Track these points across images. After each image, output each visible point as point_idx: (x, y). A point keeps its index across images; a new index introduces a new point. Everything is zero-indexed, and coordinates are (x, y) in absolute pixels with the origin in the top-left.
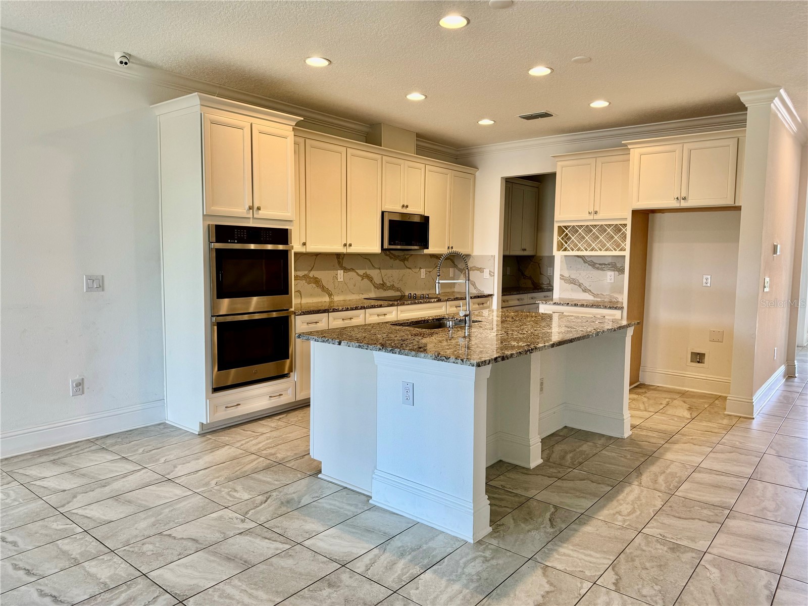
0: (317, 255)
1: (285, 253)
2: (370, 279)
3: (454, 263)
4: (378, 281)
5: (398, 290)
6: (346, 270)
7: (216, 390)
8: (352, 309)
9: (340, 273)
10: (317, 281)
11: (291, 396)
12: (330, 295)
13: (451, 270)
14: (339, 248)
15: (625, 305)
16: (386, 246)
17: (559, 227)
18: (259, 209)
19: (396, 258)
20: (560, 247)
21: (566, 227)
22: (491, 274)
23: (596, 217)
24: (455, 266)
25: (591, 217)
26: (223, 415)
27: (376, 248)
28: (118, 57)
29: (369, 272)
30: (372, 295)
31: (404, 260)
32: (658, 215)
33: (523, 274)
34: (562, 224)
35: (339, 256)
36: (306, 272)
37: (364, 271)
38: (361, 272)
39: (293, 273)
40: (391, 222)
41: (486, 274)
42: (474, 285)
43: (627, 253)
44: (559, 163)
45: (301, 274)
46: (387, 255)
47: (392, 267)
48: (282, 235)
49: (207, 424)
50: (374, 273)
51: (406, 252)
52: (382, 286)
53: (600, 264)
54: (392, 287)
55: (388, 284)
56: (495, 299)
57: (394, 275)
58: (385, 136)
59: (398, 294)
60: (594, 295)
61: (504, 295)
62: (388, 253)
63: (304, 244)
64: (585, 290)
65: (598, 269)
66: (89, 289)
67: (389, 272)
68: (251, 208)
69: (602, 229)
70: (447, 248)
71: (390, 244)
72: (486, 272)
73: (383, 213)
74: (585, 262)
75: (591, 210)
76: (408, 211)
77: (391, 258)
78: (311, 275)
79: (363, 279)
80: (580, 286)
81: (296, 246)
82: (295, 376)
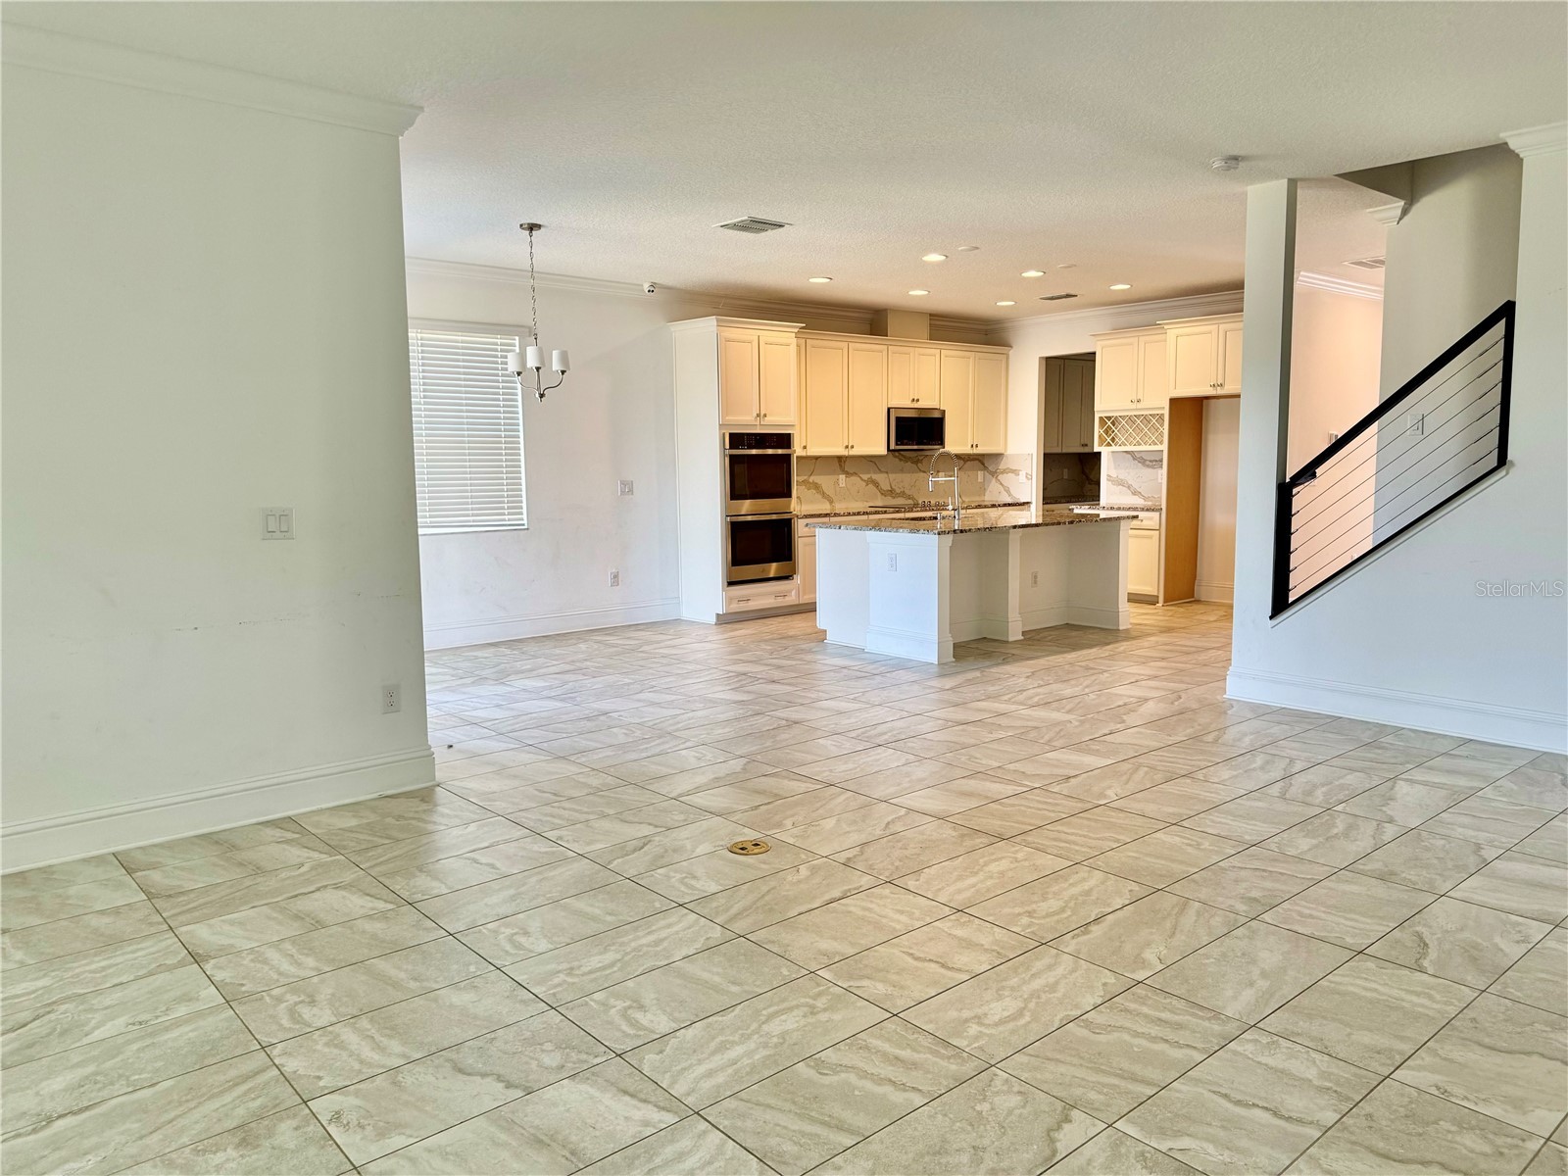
0: (817, 458)
1: (787, 458)
2: (876, 484)
3: (983, 464)
4: (885, 486)
5: (909, 497)
6: (848, 474)
7: (731, 584)
8: (854, 514)
9: (842, 477)
10: (817, 487)
11: (794, 598)
12: (831, 502)
13: (980, 474)
14: (841, 451)
15: (1164, 507)
16: (892, 447)
17: (1101, 418)
18: (765, 415)
19: (907, 459)
20: (1102, 442)
21: (1109, 418)
22: (1029, 477)
23: (1139, 406)
24: (985, 468)
25: (1134, 406)
26: (736, 607)
27: (881, 449)
28: (646, 287)
29: (875, 477)
30: (879, 503)
31: (917, 462)
32: (1213, 401)
33: (1088, 478)
34: (1103, 415)
35: (840, 458)
36: (805, 477)
37: (869, 476)
38: (865, 477)
39: (795, 478)
40: (898, 419)
41: (1022, 477)
42: (1008, 491)
43: (1164, 447)
44: (1099, 343)
45: (801, 479)
46: (896, 457)
47: (902, 471)
48: (784, 440)
49: (724, 614)
50: (879, 477)
51: (920, 453)
52: (891, 493)
53: (1150, 461)
54: (903, 494)
55: (898, 491)
56: (1033, 507)
57: (902, 479)
58: (892, 323)
59: (910, 502)
60: (1145, 499)
61: (1047, 503)
62: (897, 454)
63: (805, 447)
64: (1135, 493)
65: (1148, 466)
66: (623, 492)
67: (899, 476)
68: (759, 415)
69: (1146, 419)
70: (970, 446)
71: (897, 444)
72: (1022, 474)
73: (889, 409)
74: (1134, 459)
75: (1135, 399)
76: (921, 404)
77: (901, 460)
78: (811, 480)
79: (867, 485)
80: (1129, 488)
81: (797, 450)
82: (798, 579)
